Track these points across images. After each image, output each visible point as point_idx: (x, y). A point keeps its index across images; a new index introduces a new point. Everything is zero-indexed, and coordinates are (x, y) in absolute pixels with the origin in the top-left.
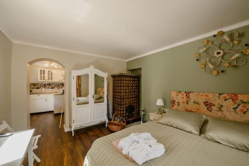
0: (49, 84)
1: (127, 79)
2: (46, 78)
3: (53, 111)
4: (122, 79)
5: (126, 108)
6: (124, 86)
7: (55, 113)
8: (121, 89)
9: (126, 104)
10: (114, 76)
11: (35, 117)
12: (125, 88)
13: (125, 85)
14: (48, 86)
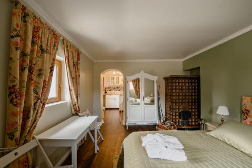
0: (117, 88)
1: (180, 81)
2: (115, 82)
3: (118, 109)
4: (174, 81)
5: (180, 113)
6: (176, 89)
7: (120, 110)
8: (173, 92)
9: (179, 109)
10: (166, 79)
11: (108, 111)
12: (177, 91)
13: (178, 88)
14: (116, 89)
